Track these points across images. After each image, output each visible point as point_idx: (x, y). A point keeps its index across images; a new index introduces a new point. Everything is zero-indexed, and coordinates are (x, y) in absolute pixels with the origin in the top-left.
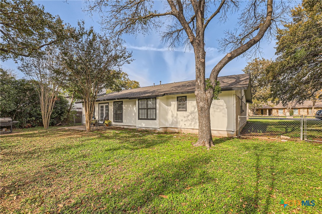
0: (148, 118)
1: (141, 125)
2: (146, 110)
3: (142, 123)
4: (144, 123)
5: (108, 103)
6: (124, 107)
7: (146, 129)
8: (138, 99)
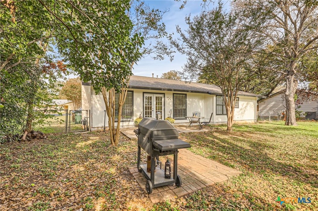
0: (224, 113)
1: (218, 120)
2: (221, 107)
3: (219, 119)
4: (220, 118)
5: (164, 94)
6: (188, 102)
7: (222, 123)
8: (215, 95)
